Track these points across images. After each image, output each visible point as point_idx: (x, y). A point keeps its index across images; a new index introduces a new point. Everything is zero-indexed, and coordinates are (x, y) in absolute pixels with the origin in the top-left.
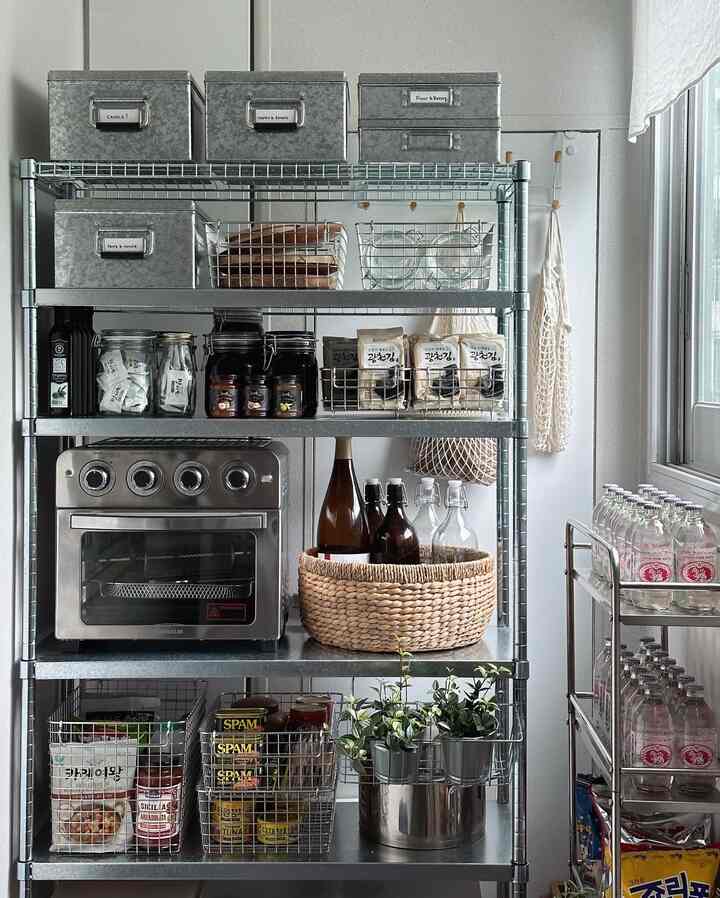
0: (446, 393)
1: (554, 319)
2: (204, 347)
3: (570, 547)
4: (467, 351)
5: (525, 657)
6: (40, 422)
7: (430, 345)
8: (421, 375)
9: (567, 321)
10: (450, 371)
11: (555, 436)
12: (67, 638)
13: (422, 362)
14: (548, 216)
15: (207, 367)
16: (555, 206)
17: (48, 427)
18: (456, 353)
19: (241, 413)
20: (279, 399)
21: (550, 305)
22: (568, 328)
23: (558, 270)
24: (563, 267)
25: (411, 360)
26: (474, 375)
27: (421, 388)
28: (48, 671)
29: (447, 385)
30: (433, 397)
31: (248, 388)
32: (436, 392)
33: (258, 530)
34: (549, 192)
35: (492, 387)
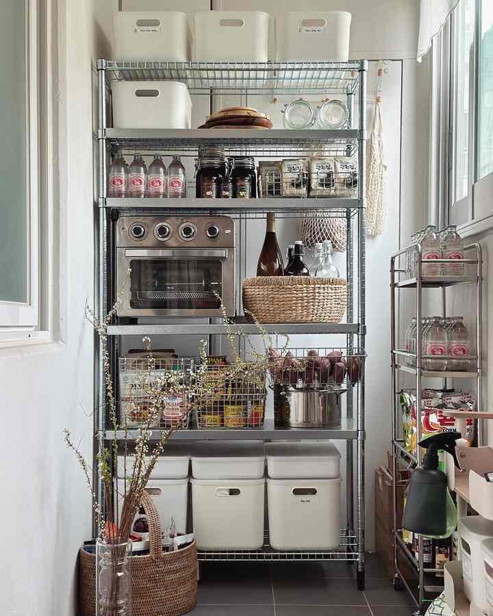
0: (328, 185)
1: (378, 161)
2: (196, 165)
3: (393, 271)
4: (338, 165)
5: (364, 324)
6: (109, 200)
7: (319, 162)
8: (314, 176)
9: (385, 163)
10: (329, 175)
11: (377, 227)
12: (123, 315)
13: (314, 169)
14: (374, 106)
15: (197, 176)
16: (378, 100)
17: (113, 203)
18: (332, 166)
19: (218, 196)
20: (239, 189)
21: (376, 152)
22: (385, 167)
23: (379, 135)
24: (382, 134)
25: (309, 169)
26: (342, 176)
27: (314, 183)
28: (114, 330)
29: (327, 182)
30: (320, 188)
31: (222, 184)
32: (322, 185)
33: (223, 257)
34: (375, 93)
35: (352, 183)
